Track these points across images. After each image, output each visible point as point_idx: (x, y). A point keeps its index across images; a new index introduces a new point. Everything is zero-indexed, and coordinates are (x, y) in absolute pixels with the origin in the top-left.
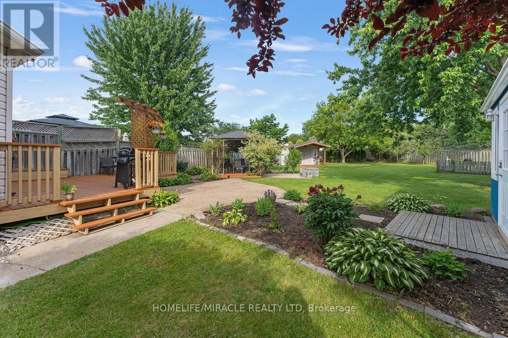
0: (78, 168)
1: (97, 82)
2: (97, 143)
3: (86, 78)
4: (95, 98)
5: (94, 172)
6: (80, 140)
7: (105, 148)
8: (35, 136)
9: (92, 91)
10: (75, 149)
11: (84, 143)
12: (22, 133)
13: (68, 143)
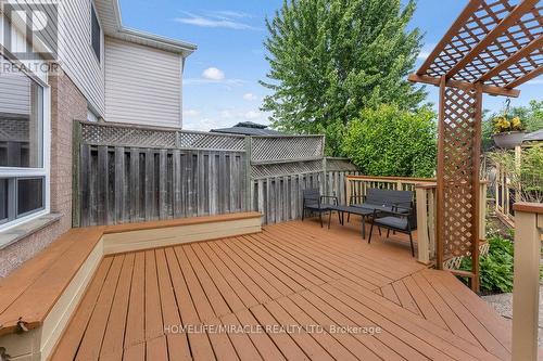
0: (273, 210)
1: (273, 87)
2: (296, 164)
3: (263, 84)
4: (272, 107)
5: (293, 217)
6: (275, 160)
7: (307, 171)
8: (217, 156)
9: (268, 100)
10: (269, 175)
11: (281, 165)
12: (201, 151)
13: (259, 167)
